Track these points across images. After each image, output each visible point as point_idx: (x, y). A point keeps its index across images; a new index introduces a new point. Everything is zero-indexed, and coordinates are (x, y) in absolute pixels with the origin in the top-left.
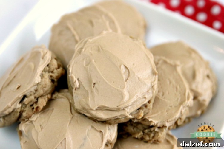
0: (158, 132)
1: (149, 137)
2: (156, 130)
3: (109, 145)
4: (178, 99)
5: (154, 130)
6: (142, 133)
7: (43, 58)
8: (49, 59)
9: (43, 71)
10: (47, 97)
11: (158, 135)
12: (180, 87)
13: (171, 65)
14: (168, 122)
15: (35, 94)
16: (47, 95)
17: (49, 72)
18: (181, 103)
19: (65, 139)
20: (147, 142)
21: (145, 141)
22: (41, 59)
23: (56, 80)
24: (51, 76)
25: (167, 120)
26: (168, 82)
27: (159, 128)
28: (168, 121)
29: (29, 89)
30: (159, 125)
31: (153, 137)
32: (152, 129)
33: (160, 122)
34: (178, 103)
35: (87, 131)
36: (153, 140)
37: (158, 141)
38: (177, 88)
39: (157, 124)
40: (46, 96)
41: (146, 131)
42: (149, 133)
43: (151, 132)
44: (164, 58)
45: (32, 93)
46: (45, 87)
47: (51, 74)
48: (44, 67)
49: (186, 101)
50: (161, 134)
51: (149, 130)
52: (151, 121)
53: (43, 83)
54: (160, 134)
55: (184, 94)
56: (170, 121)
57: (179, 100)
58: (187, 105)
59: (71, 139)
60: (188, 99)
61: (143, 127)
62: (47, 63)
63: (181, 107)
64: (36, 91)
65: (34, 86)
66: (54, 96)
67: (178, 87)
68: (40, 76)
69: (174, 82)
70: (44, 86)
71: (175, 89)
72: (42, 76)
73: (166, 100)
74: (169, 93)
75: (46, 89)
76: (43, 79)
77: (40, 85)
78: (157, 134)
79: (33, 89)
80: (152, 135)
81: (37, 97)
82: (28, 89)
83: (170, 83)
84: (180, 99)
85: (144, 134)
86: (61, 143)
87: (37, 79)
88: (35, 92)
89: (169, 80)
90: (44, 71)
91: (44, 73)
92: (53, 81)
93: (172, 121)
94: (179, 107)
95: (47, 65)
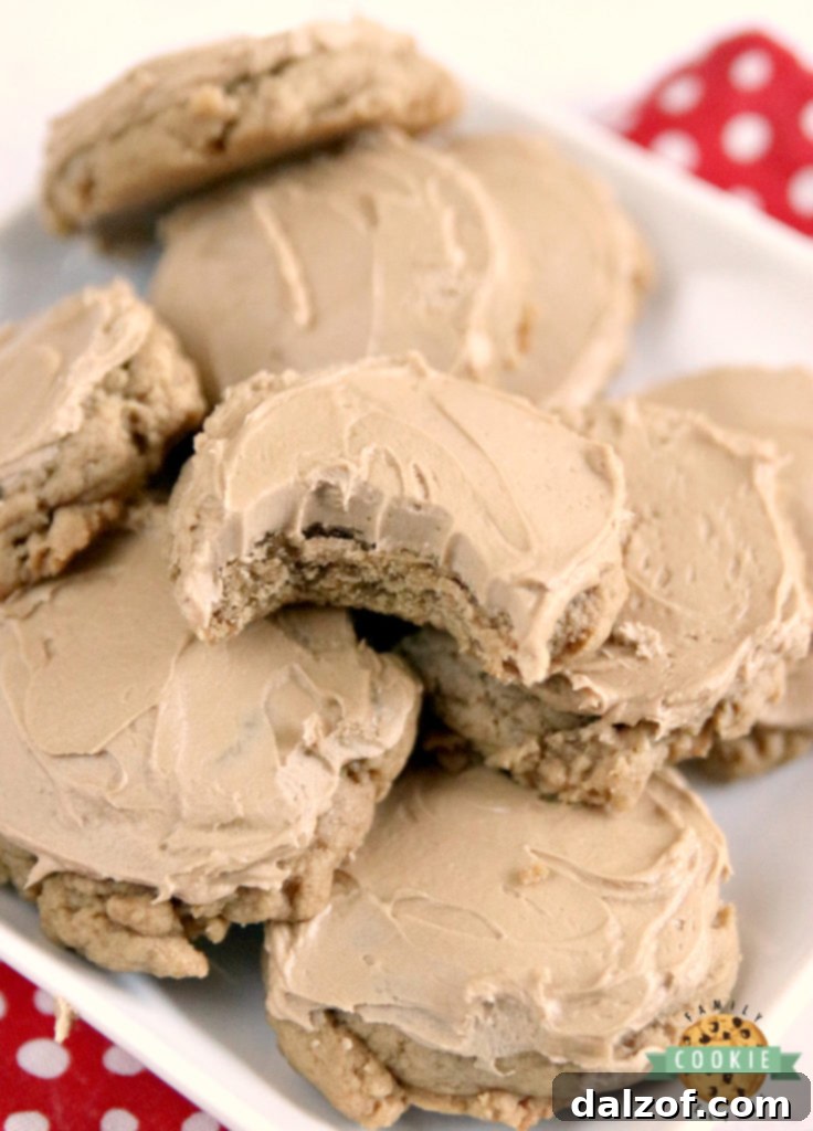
0: (613, 752)
1: (568, 771)
2: (607, 736)
3: (365, 778)
4: (735, 609)
5: (594, 739)
6: (534, 746)
7: (108, 329)
8: (136, 338)
9: (97, 386)
10: (100, 513)
11: (611, 766)
12: (755, 558)
13: (730, 456)
14: (666, 704)
15: (41, 484)
16: (102, 500)
17: (127, 396)
18: (746, 631)
19: (154, 708)
20: (552, 798)
21: (545, 789)
22: (98, 333)
23: (154, 438)
24: (134, 419)
25: (668, 693)
26: (702, 530)
27: (620, 728)
28: (671, 699)
29: (17, 460)
30: (619, 717)
31: (587, 773)
32: (586, 733)
33: (630, 701)
34: (731, 629)
35: (266, 690)
36: (587, 786)
37: (608, 795)
38: (738, 562)
39: (613, 707)
40: (97, 507)
41: (557, 739)
42: (570, 749)
43: (578, 745)
44: (701, 419)
45: (29, 481)
46: (96, 461)
47: (134, 405)
48: (108, 368)
49: (775, 623)
50: (629, 761)
51: (571, 737)
52: (587, 691)
53: (91, 440)
54: (621, 760)
55: (772, 593)
56: (678, 704)
57: (740, 617)
58: (777, 640)
59: (182, 713)
60: (786, 617)
61: (544, 721)
62: (122, 351)
63: (746, 647)
64: (51, 471)
65: (43, 446)
66: (136, 515)
67: (747, 557)
68: (83, 405)
69: (729, 531)
70: (92, 453)
71: (731, 564)
72: (91, 408)
73: (676, 607)
74: (694, 578)
75: (98, 471)
76: (95, 422)
77: (75, 445)
78: (606, 760)
79: (36, 462)
80: (582, 762)
81: (52, 502)
82: (11, 456)
83: (712, 531)
84: (745, 608)
85: (542, 756)
86: (132, 725)
87: (67, 418)
88: (43, 475)
89: (709, 519)
90: (107, 386)
91: (101, 395)
92: (139, 440)
93: (688, 702)
94: (735, 647)
95: (121, 360)
